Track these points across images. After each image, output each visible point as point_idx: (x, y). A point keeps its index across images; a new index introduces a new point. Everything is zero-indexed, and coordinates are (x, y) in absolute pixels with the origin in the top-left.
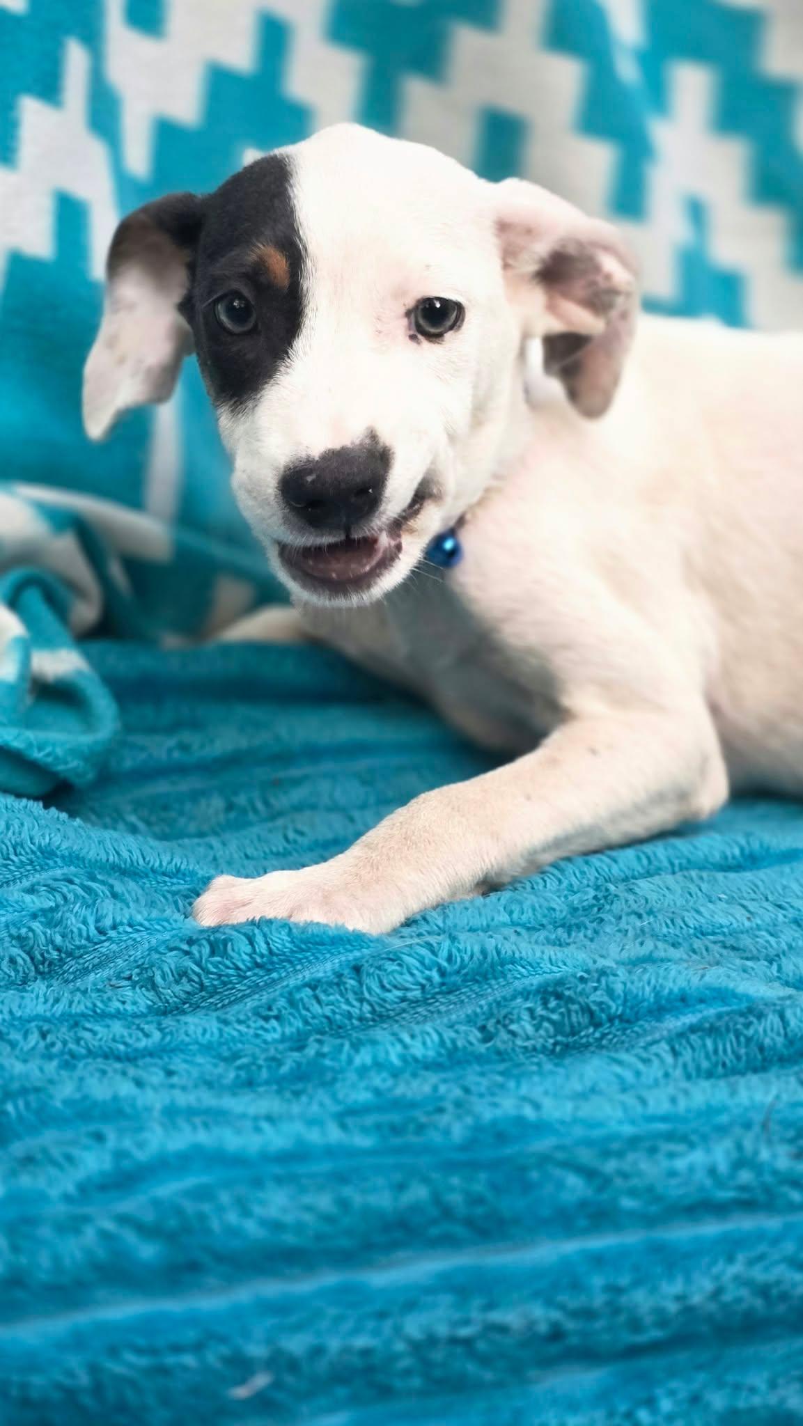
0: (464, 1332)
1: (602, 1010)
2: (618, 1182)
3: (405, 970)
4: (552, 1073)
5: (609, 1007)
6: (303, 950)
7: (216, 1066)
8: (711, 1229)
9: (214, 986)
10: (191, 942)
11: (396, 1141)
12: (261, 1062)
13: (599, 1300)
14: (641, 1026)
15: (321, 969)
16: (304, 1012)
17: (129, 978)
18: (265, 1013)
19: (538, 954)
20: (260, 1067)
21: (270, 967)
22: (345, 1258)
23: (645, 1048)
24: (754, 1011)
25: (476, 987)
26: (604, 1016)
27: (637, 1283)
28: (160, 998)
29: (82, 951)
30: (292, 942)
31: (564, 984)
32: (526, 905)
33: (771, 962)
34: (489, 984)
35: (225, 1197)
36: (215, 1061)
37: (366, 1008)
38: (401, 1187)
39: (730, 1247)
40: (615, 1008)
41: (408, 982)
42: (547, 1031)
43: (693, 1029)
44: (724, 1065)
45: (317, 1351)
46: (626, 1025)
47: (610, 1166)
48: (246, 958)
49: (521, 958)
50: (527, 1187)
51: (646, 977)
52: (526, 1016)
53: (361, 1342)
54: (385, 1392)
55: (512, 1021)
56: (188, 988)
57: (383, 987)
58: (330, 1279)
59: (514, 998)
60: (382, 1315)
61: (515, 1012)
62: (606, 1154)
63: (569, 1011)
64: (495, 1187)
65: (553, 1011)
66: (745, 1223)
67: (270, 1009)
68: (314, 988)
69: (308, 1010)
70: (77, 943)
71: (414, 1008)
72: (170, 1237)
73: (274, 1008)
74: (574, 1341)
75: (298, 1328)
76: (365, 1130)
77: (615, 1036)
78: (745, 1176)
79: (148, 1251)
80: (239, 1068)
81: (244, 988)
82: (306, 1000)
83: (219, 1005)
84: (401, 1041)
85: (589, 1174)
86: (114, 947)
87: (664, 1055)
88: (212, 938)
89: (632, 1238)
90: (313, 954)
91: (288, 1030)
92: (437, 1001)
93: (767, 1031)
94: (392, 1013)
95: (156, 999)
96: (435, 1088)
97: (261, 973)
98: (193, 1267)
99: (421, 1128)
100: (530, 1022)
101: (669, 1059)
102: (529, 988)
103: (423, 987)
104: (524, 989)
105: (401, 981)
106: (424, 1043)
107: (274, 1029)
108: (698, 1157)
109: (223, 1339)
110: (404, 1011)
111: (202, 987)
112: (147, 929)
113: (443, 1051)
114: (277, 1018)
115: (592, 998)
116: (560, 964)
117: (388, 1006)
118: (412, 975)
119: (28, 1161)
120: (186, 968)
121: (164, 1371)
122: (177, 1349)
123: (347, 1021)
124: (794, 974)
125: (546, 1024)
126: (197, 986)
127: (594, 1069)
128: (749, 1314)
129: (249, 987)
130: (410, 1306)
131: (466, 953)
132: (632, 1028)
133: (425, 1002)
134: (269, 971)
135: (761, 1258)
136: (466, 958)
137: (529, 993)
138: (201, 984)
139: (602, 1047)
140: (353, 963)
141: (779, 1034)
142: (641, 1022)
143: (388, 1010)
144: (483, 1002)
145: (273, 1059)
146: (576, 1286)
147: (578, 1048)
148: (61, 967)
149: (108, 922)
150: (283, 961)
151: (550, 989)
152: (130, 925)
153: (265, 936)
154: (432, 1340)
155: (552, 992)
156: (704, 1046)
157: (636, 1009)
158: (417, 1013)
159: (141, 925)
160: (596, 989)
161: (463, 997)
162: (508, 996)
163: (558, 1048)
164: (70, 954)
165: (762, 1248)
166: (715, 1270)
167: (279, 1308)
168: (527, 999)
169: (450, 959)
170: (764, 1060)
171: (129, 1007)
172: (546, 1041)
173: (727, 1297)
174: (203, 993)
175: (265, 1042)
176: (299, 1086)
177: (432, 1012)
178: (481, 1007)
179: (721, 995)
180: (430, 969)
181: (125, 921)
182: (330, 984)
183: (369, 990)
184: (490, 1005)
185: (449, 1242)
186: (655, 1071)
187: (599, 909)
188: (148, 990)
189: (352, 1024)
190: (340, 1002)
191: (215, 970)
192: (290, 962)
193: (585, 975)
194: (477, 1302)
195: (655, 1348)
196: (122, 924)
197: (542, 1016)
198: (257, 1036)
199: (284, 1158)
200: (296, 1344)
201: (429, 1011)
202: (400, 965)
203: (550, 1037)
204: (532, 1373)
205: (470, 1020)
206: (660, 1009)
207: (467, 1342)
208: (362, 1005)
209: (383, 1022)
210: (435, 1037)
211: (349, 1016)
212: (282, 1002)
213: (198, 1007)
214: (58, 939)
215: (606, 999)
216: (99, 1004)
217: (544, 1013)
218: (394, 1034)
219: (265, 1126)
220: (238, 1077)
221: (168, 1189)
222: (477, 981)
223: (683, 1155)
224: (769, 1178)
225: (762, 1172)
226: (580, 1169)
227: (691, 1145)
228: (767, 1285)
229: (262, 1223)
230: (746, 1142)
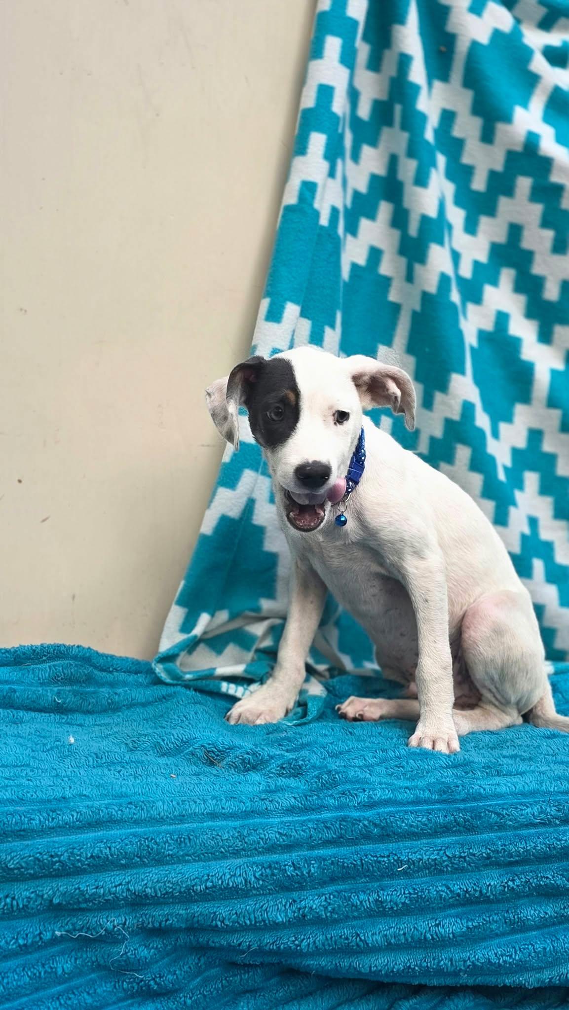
0: (463, 855)
2: (506, 817)
8: (532, 831)
13: (500, 848)
22: (430, 836)
27: (511, 844)
38: (446, 816)
39: (538, 835)
45: (421, 859)
47: (504, 812)
50: (481, 818)
53: (433, 857)
54: (441, 872)
58: (424, 841)
60: (439, 850)
64: (471, 817)
66: (542, 830)
74: (494, 859)
78: (542, 816)
79: (376, 831)
85: (498, 814)
89: (509, 833)
98: (388, 836)
108: (529, 810)
128: (545, 853)
130: (448, 848)
135: (548, 837)
146: (494, 844)
154: (454, 856)
165: (548, 835)
166: (534, 841)
167: (410, 848)
173: (538, 848)
185: (459, 832)
194: (466, 847)
195: (516, 863)
200: (414, 857)
204: (482, 868)
207: (464, 858)
223: (525, 810)
224: (549, 817)
225: (547, 815)
226: (495, 813)
227: (527, 807)
228: (549, 845)
229: (406, 825)
230: (543, 807)
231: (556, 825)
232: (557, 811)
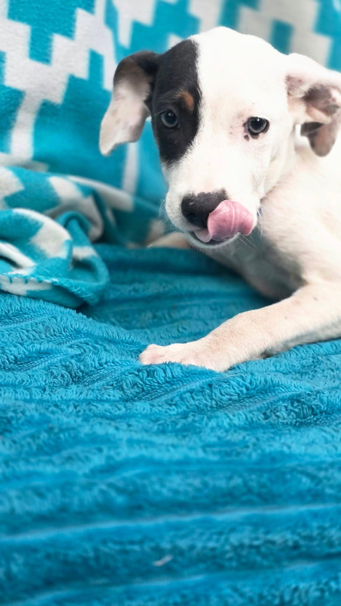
0: (256, 543)
1: (317, 408)
2: (325, 481)
3: (231, 387)
4: (295, 434)
5: (321, 407)
6: (187, 377)
7: (149, 423)
9: (148, 390)
10: (139, 371)
11: (228, 459)
12: (168, 423)
13: (315, 533)
14: (334, 416)
15: (195, 385)
16: (187, 403)
17: (112, 385)
18: (170, 402)
19: (289, 383)
20: (168, 425)
21: (172, 383)
22: (205, 508)
23: (336, 426)
25: (262, 396)
26: (318, 411)
27: (332, 526)
28: (125, 394)
29: (92, 373)
30: (183, 373)
31: (301, 396)
32: (283, 363)
34: (267, 395)
35: (154, 478)
36: (149, 421)
37: (214, 402)
38: (230, 478)
40: (323, 407)
41: (232, 392)
42: (293, 416)
45: (192, 548)
46: (328, 415)
47: (322, 474)
48: (163, 379)
49: (282, 384)
50: (285, 482)
51: (337, 395)
52: (284, 409)
53: (211, 544)
54: (221, 567)
55: (277, 411)
56: (137, 390)
57: (221, 394)
58: (198, 516)
59: (278, 401)
60: (220, 533)
61: (279, 407)
62: (320, 469)
63: (303, 408)
64: (270, 480)
65: (296, 408)
67: (172, 401)
68: (191, 393)
69: (188, 402)
70: (90, 369)
71: (234, 403)
72: (130, 495)
73: (174, 400)
74: (304, 549)
75: (184, 537)
76: (214, 453)
77: (323, 420)
79: (120, 500)
80: (160, 425)
81: (161, 391)
82: (188, 398)
83: (150, 399)
84: (228, 417)
85: (313, 477)
86: (106, 372)
88: (148, 369)
89: (330, 507)
90: (191, 378)
91: (180, 410)
92: (245, 401)
94: (225, 405)
95: (123, 395)
96: (244, 438)
97: (169, 385)
98: (140, 508)
99: (238, 454)
100: (285, 412)
102: (285, 397)
103: (239, 395)
104: (283, 397)
105: (229, 391)
106: (239, 419)
107: (174, 410)
109: (152, 540)
111: (143, 390)
112: (120, 365)
113: (247, 423)
114: (175, 405)
115: (313, 403)
116: (299, 388)
117: (223, 402)
118: (234, 389)
119: (69, 459)
120: (137, 382)
121: (125, 552)
122: (132, 543)
123: (205, 408)
125: (292, 413)
126: (141, 390)
127: (313, 433)
129: (163, 391)
130: (233, 530)
131: (258, 381)
132: (330, 417)
133: (239, 401)
134: (172, 385)
136: (258, 383)
137: (285, 400)
138: (143, 389)
139: (317, 424)
140: (209, 383)
142: (335, 415)
143: (223, 404)
144: (265, 403)
145: (173, 422)
146: (305, 526)
147: (306, 424)
148: (83, 379)
149: (104, 361)
150: (178, 381)
151: (295, 398)
152: (113, 363)
153: (171, 369)
154: (242, 546)
155: (295, 399)
157: (333, 409)
158: (235, 406)
159: (118, 363)
160: (315, 399)
161: (256, 400)
162: (276, 401)
163: (297, 424)
164: (87, 374)
167: (177, 528)
168: (284, 402)
169: (251, 383)
171: (112, 398)
172: (292, 421)
174: (144, 393)
175: (170, 415)
176: (185, 433)
177: (242, 406)
178: (264, 404)
180: (242, 387)
181: (111, 361)
182: (199, 391)
183: (215, 395)
184: (268, 404)
185: (249, 503)
187: (315, 367)
188: (120, 391)
189: (207, 409)
190: (202, 399)
191: (148, 383)
192: (181, 381)
193: (310, 393)
194: (262, 530)
195: (339, 555)
196: (109, 362)
197: (291, 410)
198: (166, 412)
199: (179, 463)
200: (183, 544)
202: (229, 385)
203: (294, 419)
204: (285, 563)
205: (259, 410)
207: (257, 547)
208: (212, 401)
209: (221, 409)
210: (244, 416)
211: (206, 406)
212: (177, 398)
213: (141, 399)
214: (82, 367)
215: (319, 403)
216: (99, 396)
217: (292, 408)
218: (226, 414)
219: (171, 449)
220: (158, 429)
221: (129, 474)
222: (263, 393)
226: (308, 475)
229: (170, 490)
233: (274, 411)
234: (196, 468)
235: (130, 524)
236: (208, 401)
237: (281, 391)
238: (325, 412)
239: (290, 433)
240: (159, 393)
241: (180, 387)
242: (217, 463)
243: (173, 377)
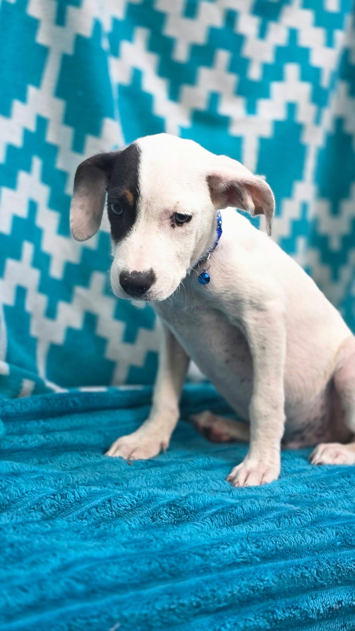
0: (173, 607)
1: (188, 509)
2: (211, 558)
3: (125, 500)
4: (177, 529)
5: (190, 508)
6: (90, 496)
8: (236, 571)
9: (63, 508)
10: (54, 495)
11: (142, 551)
13: (209, 594)
14: (200, 514)
15: (97, 502)
16: (94, 516)
17: (34, 509)
18: (81, 517)
19: (164, 493)
20: (88, 534)
21: (81, 502)
22: (135, 586)
23: (202, 520)
24: (233, 506)
25: (147, 505)
26: (189, 511)
27: (219, 588)
28: (45, 514)
29: (17, 501)
30: (87, 493)
31: (175, 502)
32: (151, 480)
33: (229, 493)
34: (151, 503)
35: (99, 569)
36: (72, 533)
37: (114, 513)
38: (150, 563)
39: (242, 576)
40: (192, 508)
41: (126, 504)
42: (171, 517)
43: (216, 513)
44: (227, 524)
45: (132, 615)
46: (195, 513)
47: (208, 553)
48: (73, 499)
49: (160, 495)
50: (186, 561)
51: (200, 498)
52: (164, 512)
53: (144, 612)
55: (161, 514)
56: (54, 510)
57: (118, 506)
58: (132, 593)
59: (160, 507)
60: (148, 603)
61: (161, 511)
62: (205, 550)
63: (178, 510)
64: (176, 561)
65: (173, 510)
66: (245, 569)
67: (83, 516)
68: (96, 508)
69: (95, 515)
70: (15, 498)
71: (128, 512)
72: (86, 583)
73: (84, 515)
74: (203, 607)
75: (126, 608)
76: (132, 548)
77: (192, 517)
78: (245, 554)
79: (80, 588)
80: (82, 534)
82: (94, 512)
83: (65, 515)
84: (128, 523)
86: (27, 499)
87: (208, 521)
88: (62, 493)
89: (215, 575)
90: (94, 497)
91: (90, 523)
92: (135, 510)
93: (238, 512)
94: (122, 514)
95: (43, 515)
96: (145, 536)
97: (78, 504)
98: (94, 592)
99: (148, 547)
100: (166, 514)
101: (210, 523)
102: (164, 504)
103: (131, 505)
104: (162, 504)
105: (124, 504)
106: (135, 523)
107: (85, 523)
108: (231, 549)
109: (105, 613)
110: (125, 513)
111: (59, 509)
112: (37, 493)
113: (141, 525)
114: (86, 519)
115: (185, 505)
116: (171, 496)
117: (121, 512)
118: (127, 501)
119: (34, 563)
120: (53, 503)
121: (89, 624)
122: (93, 617)
123: (108, 518)
124: (237, 496)
125: (171, 515)
126: (57, 509)
127: (189, 528)
128: (248, 596)
129: (74, 509)
130: (157, 599)
132: (197, 514)
133: (132, 510)
134: (80, 503)
135: (251, 578)
136: (144, 495)
139: (188, 521)
140: (108, 499)
141: (241, 513)
142: (200, 512)
143: (121, 513)
144: (150, 509)
145: (90, 531)
146: (203, 590)
147: (181, 522)
148: (10, 506)
149: (24, 491)
150: (84, 500)
151: (171, 504)
152: (32, 491)
153: (78, 492)
154: (164, 610)
155: (171, 505)
156: (221, 518)
157: (198, 508)
158: (129, 514)
159: (35, 491)
160: (185, 503)
161: (143, 508)
162: (158, 507)
163: (175, 522)
164: (13, 502)
165: (251, 575)
166: (239, 583)
167: (119, 603)
168: (164, 507)
169: (138, 496)
170: (238, 521)
171: (35, 519)
172: (172, 520)
173: (243, 591)
174: (60, 511)
175: (83, 527)
176: (104, 538)
178: (149, 511)
179: (222, 502)
180: (133, 499)
181: (30, 490)
182: (102, 506)
183: (114, 507)
184: (152, 510)
185: (165, 580)
186: (207, 527)
188: (40, 512)
189: (110, 519)
190: (105, 511)
191: (63, 503)
192: (87, 500)
193: (181, 499)
194: (175, 597)
196: (29, 491)
197: (170, 512)
198: (80, 525)
199: (111, 558)
200: (126, 613)
201: (133, 513)
202: (123, 499)
203: (173, 519)
204: (191, 619)
205: (147, 515)
206: (204, 509)
207: (173, 610)
208: (112, 512)
209: (119, 518)
210: (138, 522)
211: (109, 516)
212: (86, 514)
213: (58, 516)
214: (8, 497)
215: (189, 505)
216: (26, 519)
217: (170, 511)
218: (125, 521)
219: (103, 548)
220: (81, 537)
222: (148, 503)
223: (227, 549)
224: (250, 554)
225: (249, 553)
226: (199, 555)
227: (228, 545)
228: (253, 587)
229: (112, 576)
230: (243, 544)
231: (258, 563)
232: (256, 547)
233: (159, 514)
234: (123, 559)
235: (88, 604)
236: (109, 513)
237: (160, 499)
238: (193, 511)
239: (174, 529)
240: (71, 510)
241: (87, 505)
242: (136, 554)
243: (80, 497)
